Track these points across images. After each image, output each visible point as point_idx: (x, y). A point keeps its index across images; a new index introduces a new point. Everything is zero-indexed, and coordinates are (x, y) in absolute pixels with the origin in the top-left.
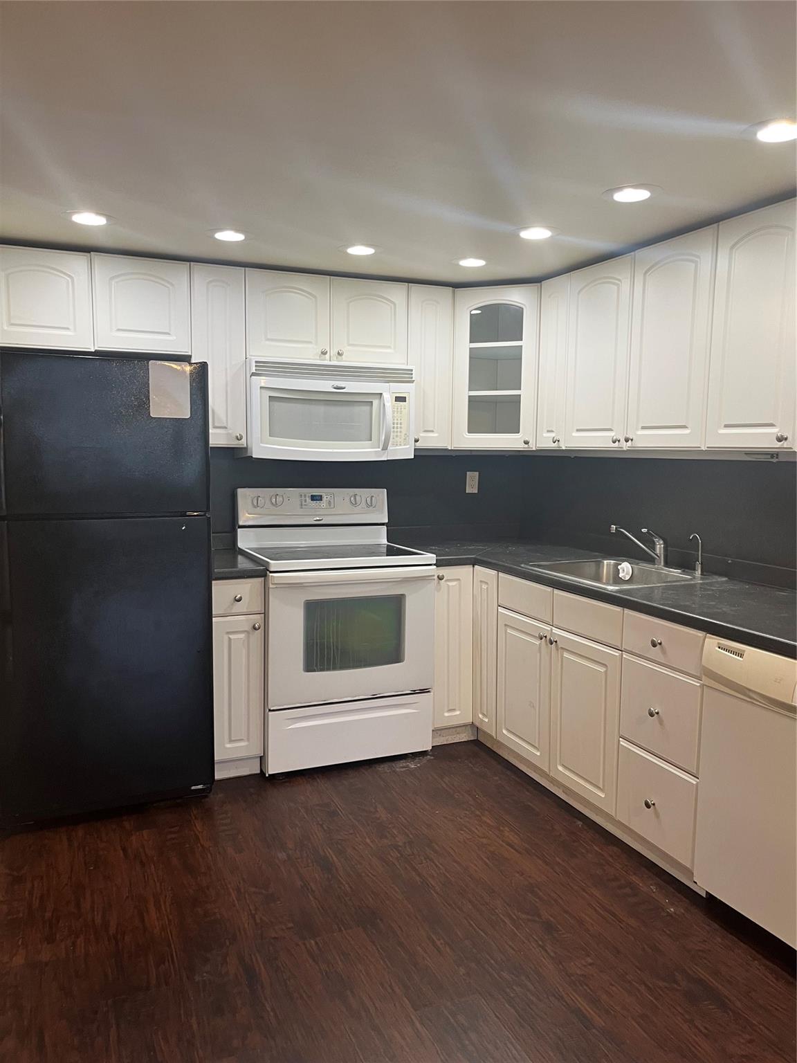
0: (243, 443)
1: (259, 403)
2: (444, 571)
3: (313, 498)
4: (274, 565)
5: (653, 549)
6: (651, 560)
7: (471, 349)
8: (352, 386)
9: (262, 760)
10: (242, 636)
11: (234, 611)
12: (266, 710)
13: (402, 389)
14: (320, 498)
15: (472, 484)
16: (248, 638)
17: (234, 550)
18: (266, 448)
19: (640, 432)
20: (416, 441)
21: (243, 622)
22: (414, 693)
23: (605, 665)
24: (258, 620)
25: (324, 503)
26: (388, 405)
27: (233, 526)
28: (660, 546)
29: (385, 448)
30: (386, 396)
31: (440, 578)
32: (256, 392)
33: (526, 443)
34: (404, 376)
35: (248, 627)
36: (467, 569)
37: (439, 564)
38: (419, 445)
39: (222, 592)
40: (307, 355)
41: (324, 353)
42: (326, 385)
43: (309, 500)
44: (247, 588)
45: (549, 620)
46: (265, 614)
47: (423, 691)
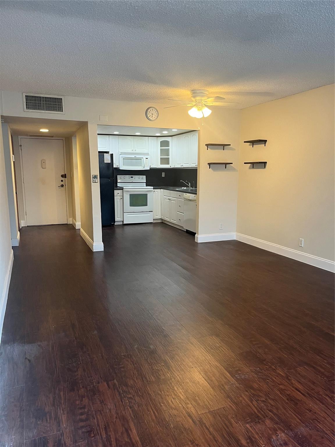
0: (118, 167)
1: (121, 160)
2: (154, 190)
3: (131, 177)
4: (124, 188)
5: (189, 185)
6: (189, 187)
7: (161, 149)
8: (137, 156)
9: (123, 221)
10: (119, 200)
11: (118, 195)
12: (123, 212)
13: (147, 157)
14: (133, 177)
15: (163, 175)
16: (120, 200)
17: (117, 186)
18: (122, 168)
19: (184, 164)
20: (150, 166)
21: (119, 197)
22: (150, 212)
23: (175, 201)
24: (122, 197)
25: (133, 178)
26: (144, 160)
27: (117, 182)
28: (190, 184)
29: (144, 168)
30: (144, 158)
31: (154, 191)
32: (121, 158)
33: (170, 166)
34: (148, 154)
35: (120, 198)
36: (159, 190)
37: (154, 189)
38: (151, 167)
39: (116, 192)
40: (130, 151)
41: (133, 150)
42: (133, 156)
43: (130, 178)
44: (120, 191)
45: (169, 196)
46: (123, 196)
47: (151, 211)
